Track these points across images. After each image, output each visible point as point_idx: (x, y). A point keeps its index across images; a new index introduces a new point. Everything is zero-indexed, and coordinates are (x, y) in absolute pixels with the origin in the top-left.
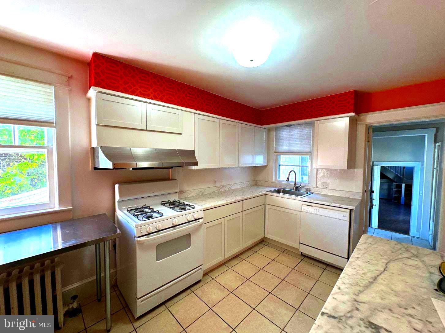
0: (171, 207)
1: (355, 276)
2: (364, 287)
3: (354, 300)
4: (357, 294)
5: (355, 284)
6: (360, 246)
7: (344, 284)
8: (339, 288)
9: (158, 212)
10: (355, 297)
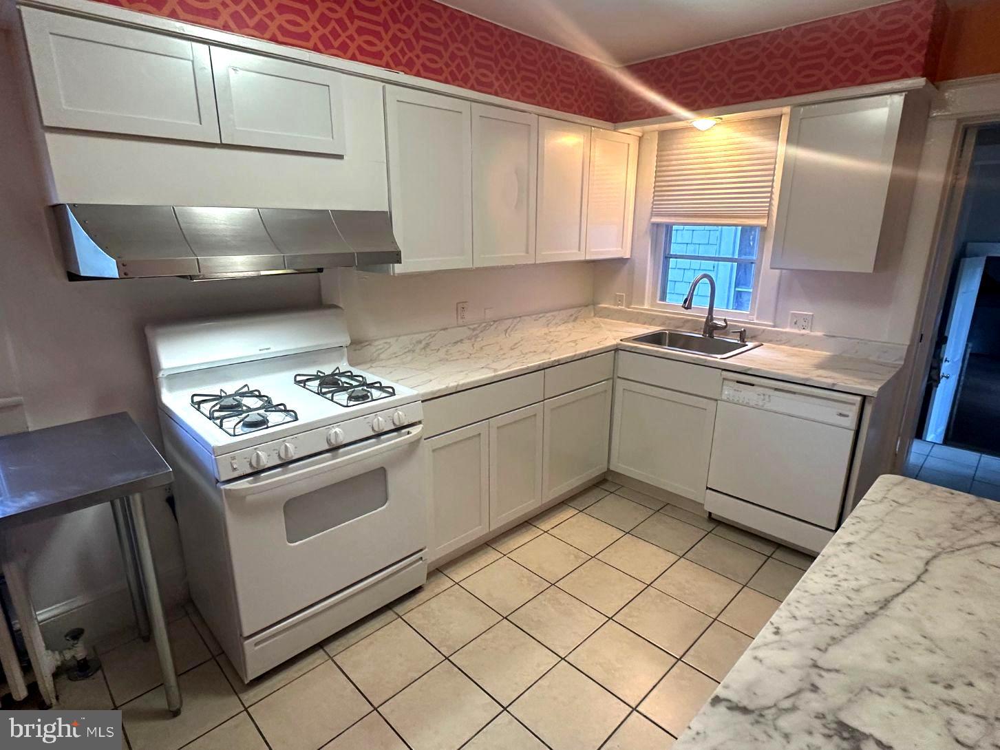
0: (324, 390)
1: (829, 596)
2: (848, 627)
3: (810, 662)
4: (823, 647)
5: (823, 620)
6: (865, 508)
7: (794, 620)
8: (777, 632)
9: (282, 407)
10: (815, 654)
